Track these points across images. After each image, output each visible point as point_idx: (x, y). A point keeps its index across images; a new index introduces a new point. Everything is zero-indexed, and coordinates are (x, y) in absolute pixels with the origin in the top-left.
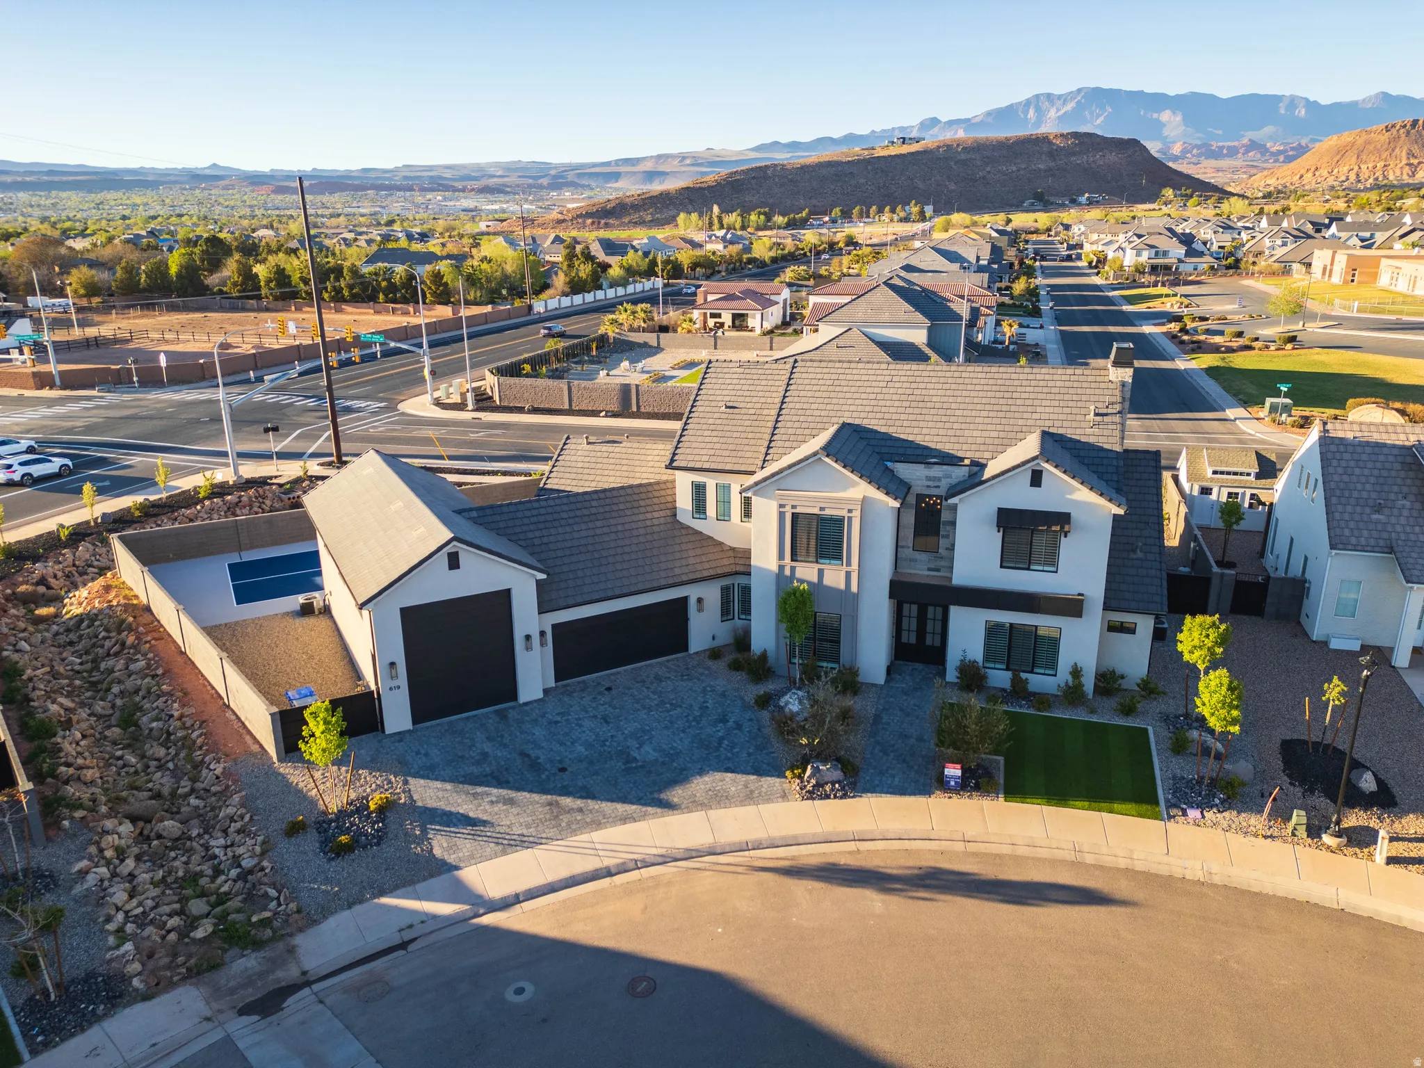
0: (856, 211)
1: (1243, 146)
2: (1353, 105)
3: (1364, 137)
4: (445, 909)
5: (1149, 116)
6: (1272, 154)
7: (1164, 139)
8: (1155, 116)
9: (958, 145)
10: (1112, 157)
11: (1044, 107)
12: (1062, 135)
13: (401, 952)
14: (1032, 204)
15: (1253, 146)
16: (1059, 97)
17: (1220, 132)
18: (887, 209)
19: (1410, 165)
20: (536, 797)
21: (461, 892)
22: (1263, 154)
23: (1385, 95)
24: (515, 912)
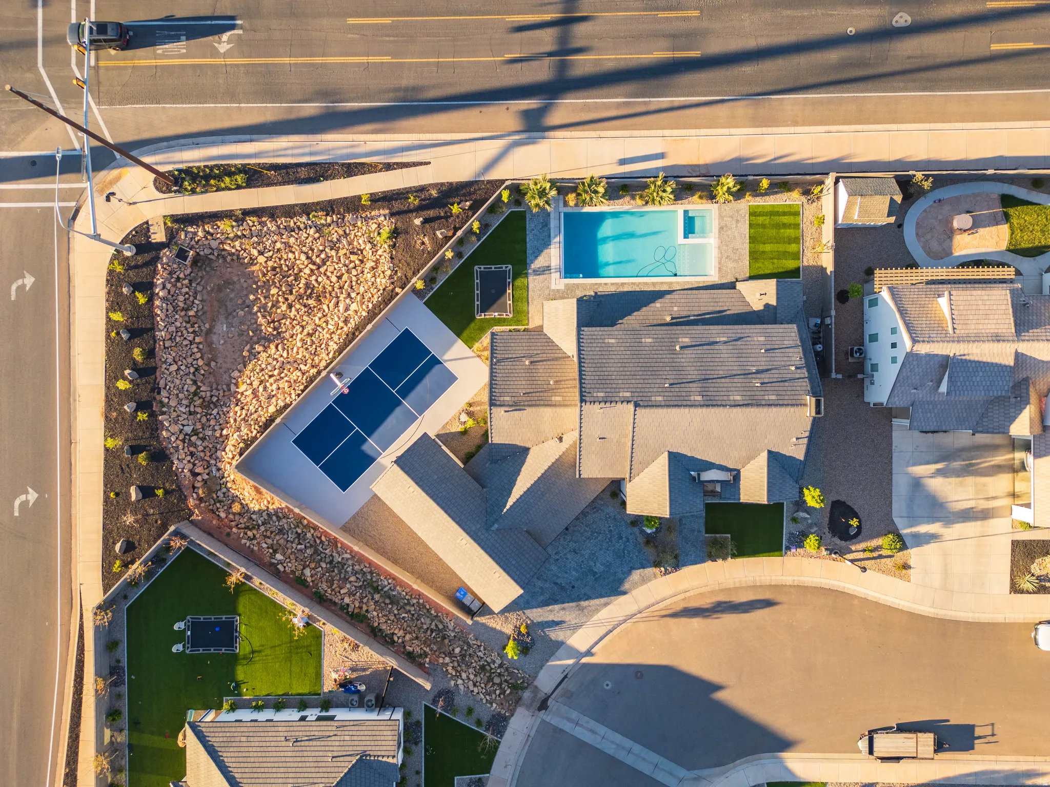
4: (571, 662)
13: (566, 679)
20: (571, 604)
21: (573, 652)
24: (592, 655)
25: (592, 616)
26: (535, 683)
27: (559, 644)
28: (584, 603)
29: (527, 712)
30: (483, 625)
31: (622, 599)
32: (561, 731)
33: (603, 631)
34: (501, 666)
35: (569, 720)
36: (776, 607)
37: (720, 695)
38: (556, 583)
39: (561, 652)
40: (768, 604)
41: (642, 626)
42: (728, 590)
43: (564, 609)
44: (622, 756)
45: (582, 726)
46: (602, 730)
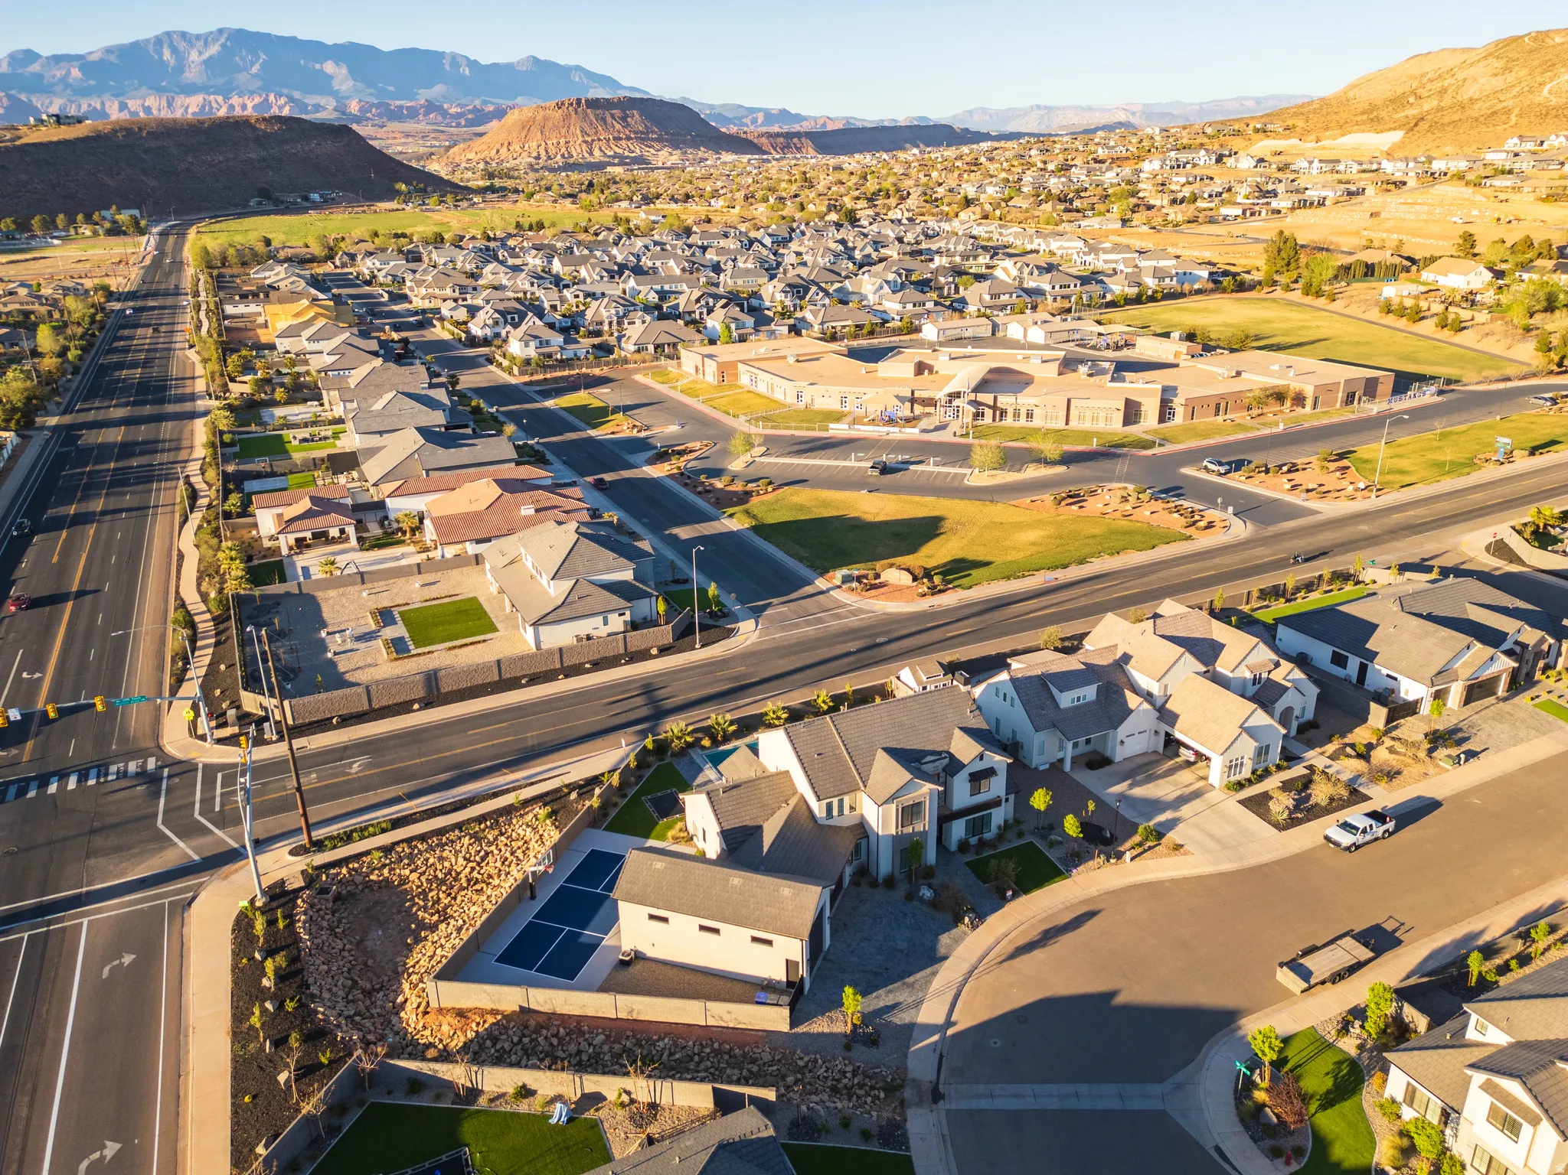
0: (36, 222)
1: (422, 106)
2: (510, 67)
3: (542, 113)
5: (310, 65)
6: (452, 116)
7: (335, 94)
8: (318, 66)
9: (140, 129)
10: (329, 146)
11: (181, 49)
12: (264, 119)
13: (944, 1059)
14: (260, 203)
15: (431, 107)
16: (198, 37)
17: (391, 88)
18: (80, 217)
19: (586, 142)
20: (896, 985)
22: (444, 117)
23: (535, 60)
24: (954, 1024)
25: (927, 989)
26: (910, 1076)
27: (911, 1027)
28: (910, 980)
29: (920, 1111)
30: (805, 1034)
31: (947, 963)
32: (980, 1111)
33: (949, 997)
34: (855, 1073)
35: (980, 1096)
36: (1103, 913)
37: (1120, 1000)
38: (865, 972)
39: (916, 1034)
40: (1091, 915)
41: (987, 977)
42: (1045, 920)
43: (890, 991)
44: (1072, 1104)
45: (999, 1096)
46: (1027, 1089)
